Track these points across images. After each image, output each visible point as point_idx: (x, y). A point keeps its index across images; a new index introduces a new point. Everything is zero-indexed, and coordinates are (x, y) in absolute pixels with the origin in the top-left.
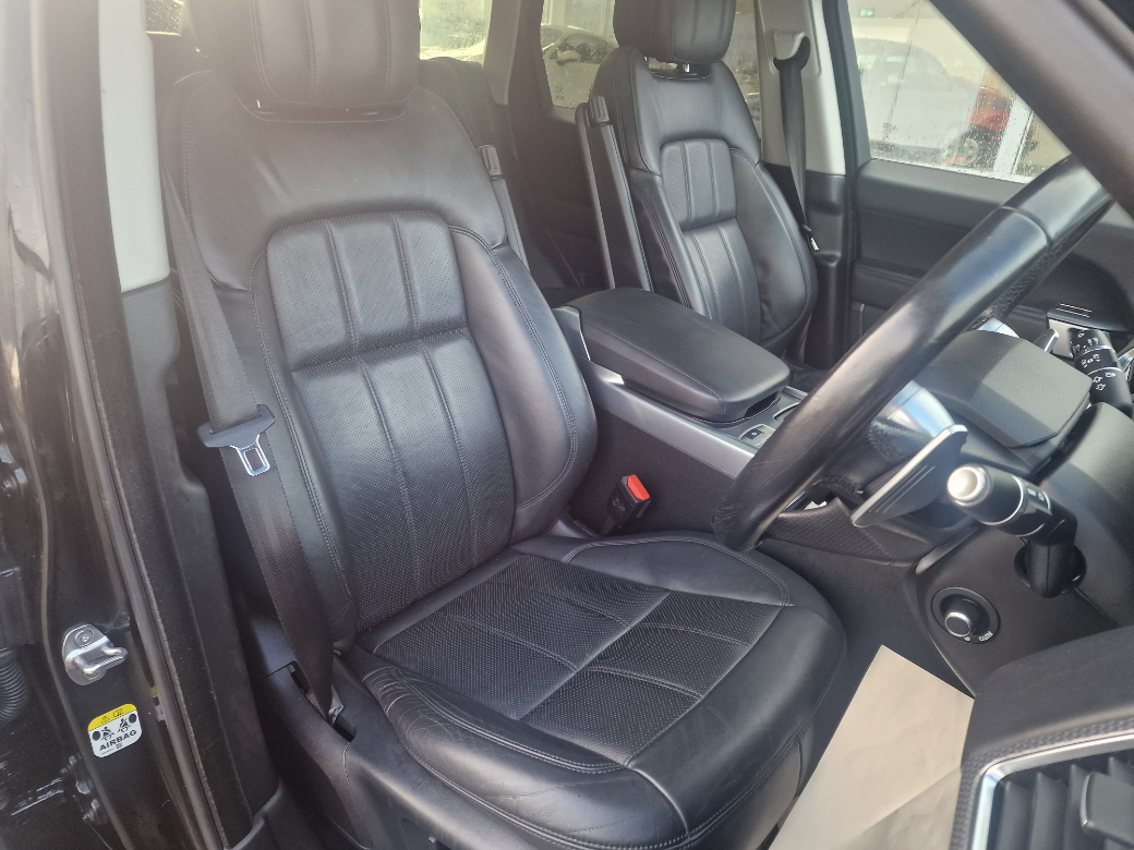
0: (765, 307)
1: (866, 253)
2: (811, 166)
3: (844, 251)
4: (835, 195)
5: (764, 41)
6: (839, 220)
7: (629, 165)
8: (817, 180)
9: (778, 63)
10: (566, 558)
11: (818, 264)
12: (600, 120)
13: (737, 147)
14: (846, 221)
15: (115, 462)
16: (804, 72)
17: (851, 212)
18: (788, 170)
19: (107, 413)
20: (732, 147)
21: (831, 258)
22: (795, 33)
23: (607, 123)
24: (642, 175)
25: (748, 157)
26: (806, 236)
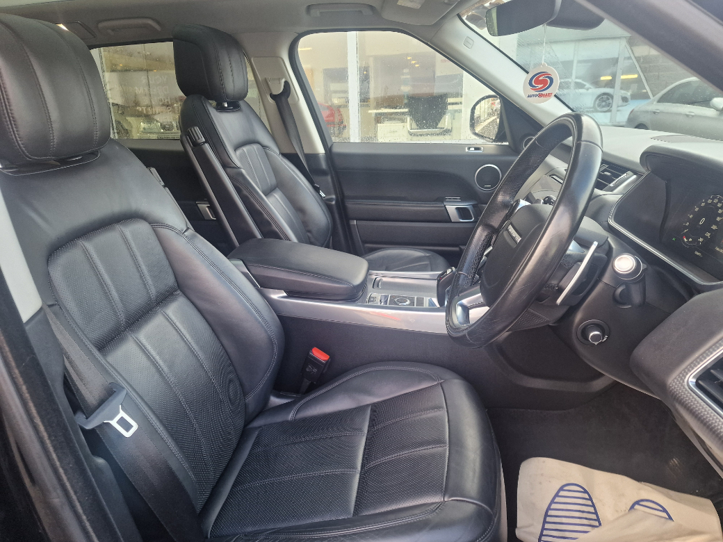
0: (309, 234)
1: (347, 193)
2: (307, 151)
3: (336, 194)
4: (324, 165)
5: (262, 86)
6: (329, 178)
7: (225, 166)
8: (313, 157)
9: (273, 97)
10: (290, 417)
11: (326, 204)
12: (200, 141)
13: (267, 147)
14: (332, 178)
15: (58, 464)
16: (289, 100)
17: (333, 172)
18: (296, 155)
19: (44, 426)
20: (264, 147)
21: (331, 200)
22: (279, 79)
23: (204, 143)
24: (235, 170)
25: (274, 152)
26: (317, 190)
